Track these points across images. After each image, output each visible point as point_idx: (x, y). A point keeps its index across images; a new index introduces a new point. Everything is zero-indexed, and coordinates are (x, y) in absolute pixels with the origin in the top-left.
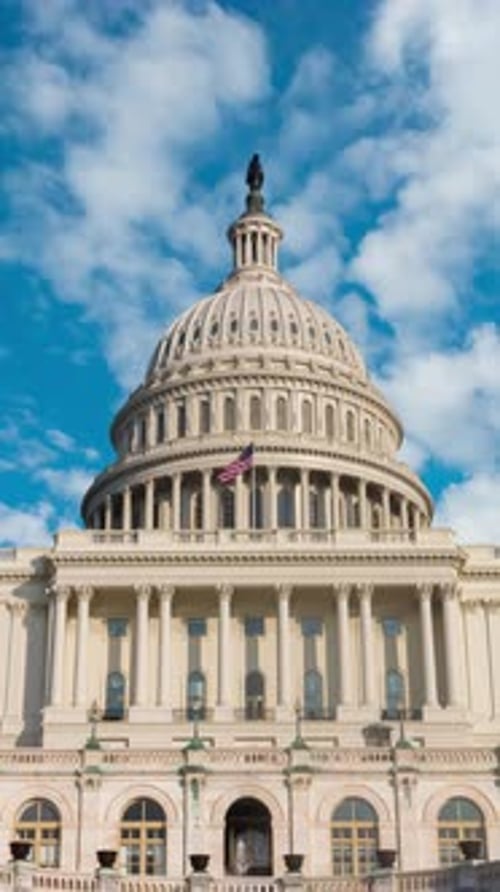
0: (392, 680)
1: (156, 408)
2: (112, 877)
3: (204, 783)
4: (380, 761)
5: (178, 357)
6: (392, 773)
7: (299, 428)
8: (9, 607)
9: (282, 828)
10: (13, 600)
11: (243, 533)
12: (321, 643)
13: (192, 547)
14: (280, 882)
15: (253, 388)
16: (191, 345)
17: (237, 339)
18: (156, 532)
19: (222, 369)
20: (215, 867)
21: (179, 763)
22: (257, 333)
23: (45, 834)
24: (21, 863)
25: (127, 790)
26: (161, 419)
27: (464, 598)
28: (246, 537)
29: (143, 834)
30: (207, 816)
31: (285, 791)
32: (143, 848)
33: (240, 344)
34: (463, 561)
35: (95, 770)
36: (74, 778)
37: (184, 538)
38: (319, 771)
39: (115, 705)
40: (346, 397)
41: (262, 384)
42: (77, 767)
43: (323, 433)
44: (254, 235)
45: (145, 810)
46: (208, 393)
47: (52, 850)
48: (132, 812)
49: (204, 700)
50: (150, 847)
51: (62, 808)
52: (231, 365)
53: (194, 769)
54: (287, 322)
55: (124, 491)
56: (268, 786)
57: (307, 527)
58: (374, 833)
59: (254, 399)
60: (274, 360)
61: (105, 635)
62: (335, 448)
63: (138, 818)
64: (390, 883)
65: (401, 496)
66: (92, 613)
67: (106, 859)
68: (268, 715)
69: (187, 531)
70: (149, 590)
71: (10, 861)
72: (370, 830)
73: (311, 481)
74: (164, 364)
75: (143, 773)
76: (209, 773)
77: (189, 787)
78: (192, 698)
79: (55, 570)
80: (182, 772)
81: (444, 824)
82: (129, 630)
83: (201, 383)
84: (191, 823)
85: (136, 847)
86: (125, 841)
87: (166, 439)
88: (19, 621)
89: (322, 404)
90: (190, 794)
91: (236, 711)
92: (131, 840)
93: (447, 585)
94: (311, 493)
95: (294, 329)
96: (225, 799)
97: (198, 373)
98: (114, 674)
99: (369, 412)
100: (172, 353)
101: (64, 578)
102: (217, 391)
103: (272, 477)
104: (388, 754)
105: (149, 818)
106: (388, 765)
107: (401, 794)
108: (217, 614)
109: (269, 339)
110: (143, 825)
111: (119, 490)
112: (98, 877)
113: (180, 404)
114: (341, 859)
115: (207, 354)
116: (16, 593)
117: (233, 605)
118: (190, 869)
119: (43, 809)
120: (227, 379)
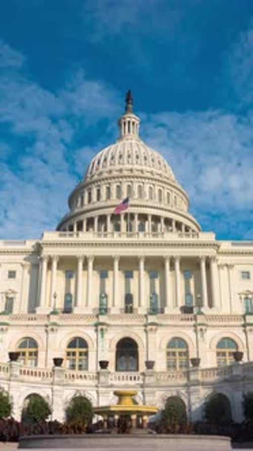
0: (188, 297)
1: (88, 190)
2: (60, 371)
3: (106, 330)
4: (190, 321)
5: (97, 169)
6: (195, 326)
7: (147, 197)
8: (23, 265)
9: (143, 351)
10: (24, 262)
11: (123, 233)
12: (157, 282)
13: (102, 239)
14: (143, 374)
15: (128, 181)
16: (103, 164)
17: (122, 162)
18: (87, 233)
19: (115, 174)
20: (111, 367)
21: (95, 321)
22: (130, 160)
23: (31, 354)
24: (14, 362)
25: (69, 334)
26: (90, 194)
27: (219, 263)
28: (125, 236)
29: (77, 354)
30: (107, 346)
31: (144, 334)
32: (77, 360)
33: (123, 164)
34: (219, 247)
35: (55, 324)
36: (45, 328)
37: (99, 235)
38: (161, 325)
39: (68, 307)
40: (166, 186)
41: (132, 180)
42: (46, 322)
43: (157, 199)
44: (129, 122)
45: (78, 343)
46: (109, 184)
47: (34, 361)
48: (72, 344)
49: (107, 305)
50: (80, 360)
51: (39, 342)
52: (119, 172)
53: (102, 324)
54: (143, 156)
55: (74, 223)
56: (136, 331)
57: (150, 231)
58: (186, 354)
59: (129, 186)
60: (138, 170)
61: (64, 278)
62: (162, 206)
63: (75, 347)
64: (198, 374)
65: (190, 228)
66: (58, 268)
67: (58, 362)
68: (134, 311)
69: (100, 233)
70: (84, 258)
71: (8, 362)
72: (184, 353)
73: (152, 220)
74: (91, 173)
75: (78, 326)
76: (108, 325)
77: (99, 333)
78: (101, 304)
79: (42, 248)
80: (96, 325)
81: (219, 350)
82: (74, 276)
83: (107, 179)
84: (100, 349)
85: (74, 360)
86: (69, 357)
87: (92, 202)
88: (26, 271)
89: (157, 188)
90: (100, 335)
91: (121, 309)
92: (71, 357)
93: (212, 256)
94: (152, 225)
95: (145, 158)
96: (116, 338)
97: (105, 175)
98: (68, 295)
99: (176, 194)
100: (95, 168)
101: (46, 252)
102: (112, 183)
103: (136, 217)
104: (193, 317)
105: (80, 347)
106: (193, 322)
107: (199, 336)
108: (113, 269)
109: (135, 162)
110: (77, 350)
111: (72, 223)
112: (53, 371)
113: (98, 188)
114: (171, 366)
115: (109, 168)
116: (25, 259)
117: (119, 265)
118: (99, 368)
119: (31, 342)
120: (118, 177)
